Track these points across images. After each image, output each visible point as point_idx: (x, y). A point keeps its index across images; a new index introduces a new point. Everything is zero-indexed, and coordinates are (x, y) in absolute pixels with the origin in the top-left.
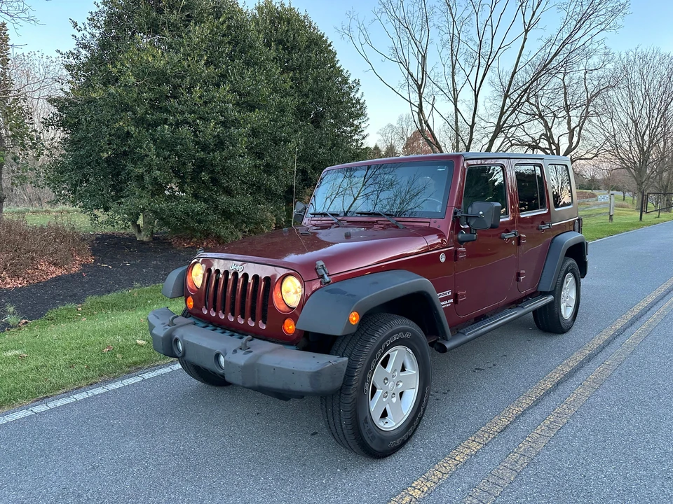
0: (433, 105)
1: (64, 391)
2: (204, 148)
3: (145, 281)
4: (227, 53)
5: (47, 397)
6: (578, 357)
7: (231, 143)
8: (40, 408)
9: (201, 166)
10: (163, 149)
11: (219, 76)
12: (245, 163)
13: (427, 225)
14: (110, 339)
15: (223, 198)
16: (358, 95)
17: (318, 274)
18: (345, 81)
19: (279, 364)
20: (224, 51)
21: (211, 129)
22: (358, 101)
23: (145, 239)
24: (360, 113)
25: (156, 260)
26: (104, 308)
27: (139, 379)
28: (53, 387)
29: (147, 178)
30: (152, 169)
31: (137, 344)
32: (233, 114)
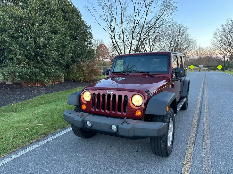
0: (119, 36)
1: (20, 147)
2: (39, 47)
3: (17, 100)
4: (45, 12)
5: (14, 151)
6: (196, 117)
7: (49, 46)
8: (15, 156)
9: (37, 54)
10: (21, 48)
11: (42, 20)
12: (54, 54)
13: (163, 76)
14: (24, 124)
15: (45, 67)
16: (90, 31)
17: (147, 94)
18: (85, 25)
19: (143, 127)
20: (44, 11)
21: (42, 41)
22: (90, 33)
23: (10, 83)
24: (91, 37)
25: (19, 92)
26: (3, 112)
27: (51, 139)
28: (14, 146)
29: (15, 59)
30: (17, 55)
31: (38, 125)
32: (49, 35)
